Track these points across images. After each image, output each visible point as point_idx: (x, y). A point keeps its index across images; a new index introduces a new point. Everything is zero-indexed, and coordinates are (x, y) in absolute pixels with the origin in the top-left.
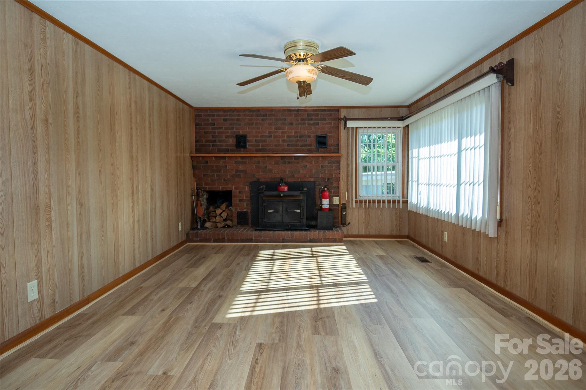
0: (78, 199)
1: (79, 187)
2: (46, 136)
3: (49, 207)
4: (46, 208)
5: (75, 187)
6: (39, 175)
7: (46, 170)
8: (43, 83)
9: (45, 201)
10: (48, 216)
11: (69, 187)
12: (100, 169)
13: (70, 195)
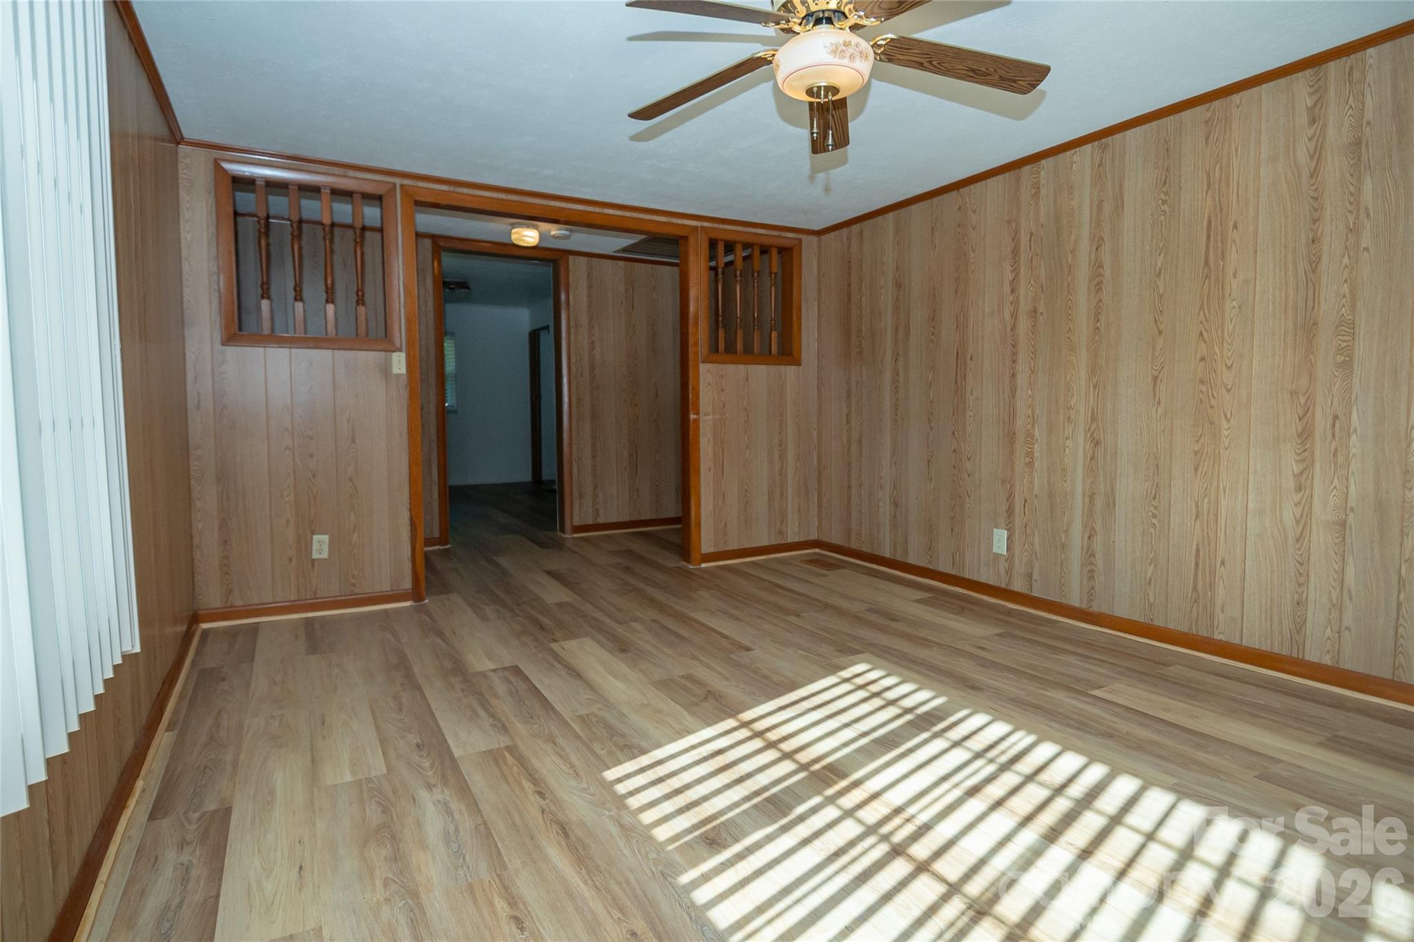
0: (1089, 430)
1: (1093, 411)
2: (1033, 333)
3: (1030, 436)
4: (1026, 438)
5: (1082, 410)
6: (1018, 392)
7: (1030, 384)
8: (1032, 258)
9: (1026, 427)
10: (1029, 450)
11: (1070, 408)
12: (1156, 373)
13: (1071, 423)
